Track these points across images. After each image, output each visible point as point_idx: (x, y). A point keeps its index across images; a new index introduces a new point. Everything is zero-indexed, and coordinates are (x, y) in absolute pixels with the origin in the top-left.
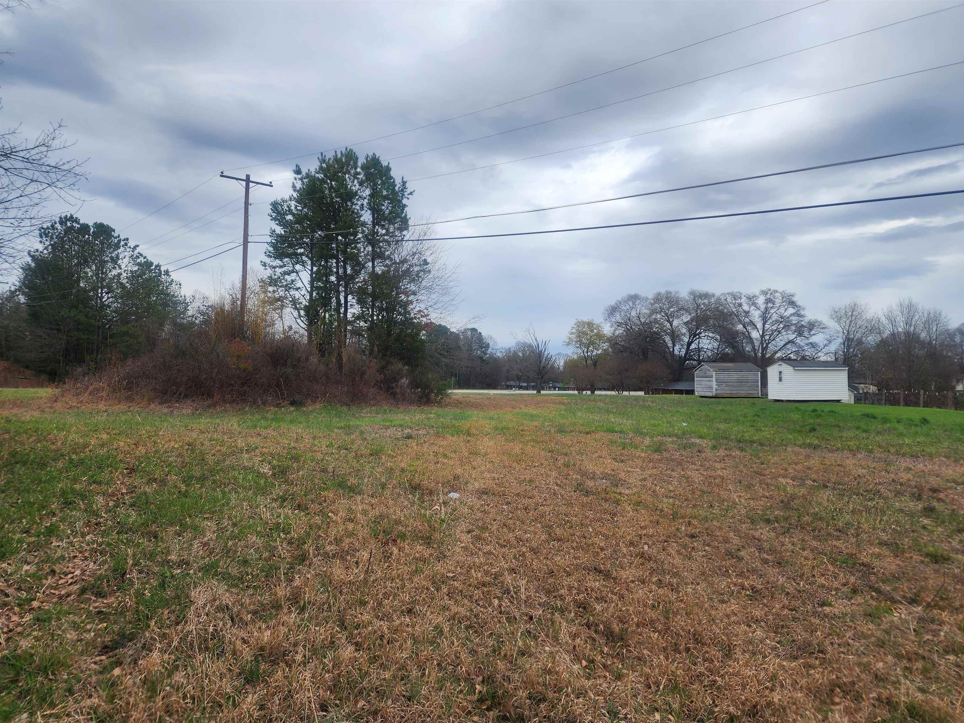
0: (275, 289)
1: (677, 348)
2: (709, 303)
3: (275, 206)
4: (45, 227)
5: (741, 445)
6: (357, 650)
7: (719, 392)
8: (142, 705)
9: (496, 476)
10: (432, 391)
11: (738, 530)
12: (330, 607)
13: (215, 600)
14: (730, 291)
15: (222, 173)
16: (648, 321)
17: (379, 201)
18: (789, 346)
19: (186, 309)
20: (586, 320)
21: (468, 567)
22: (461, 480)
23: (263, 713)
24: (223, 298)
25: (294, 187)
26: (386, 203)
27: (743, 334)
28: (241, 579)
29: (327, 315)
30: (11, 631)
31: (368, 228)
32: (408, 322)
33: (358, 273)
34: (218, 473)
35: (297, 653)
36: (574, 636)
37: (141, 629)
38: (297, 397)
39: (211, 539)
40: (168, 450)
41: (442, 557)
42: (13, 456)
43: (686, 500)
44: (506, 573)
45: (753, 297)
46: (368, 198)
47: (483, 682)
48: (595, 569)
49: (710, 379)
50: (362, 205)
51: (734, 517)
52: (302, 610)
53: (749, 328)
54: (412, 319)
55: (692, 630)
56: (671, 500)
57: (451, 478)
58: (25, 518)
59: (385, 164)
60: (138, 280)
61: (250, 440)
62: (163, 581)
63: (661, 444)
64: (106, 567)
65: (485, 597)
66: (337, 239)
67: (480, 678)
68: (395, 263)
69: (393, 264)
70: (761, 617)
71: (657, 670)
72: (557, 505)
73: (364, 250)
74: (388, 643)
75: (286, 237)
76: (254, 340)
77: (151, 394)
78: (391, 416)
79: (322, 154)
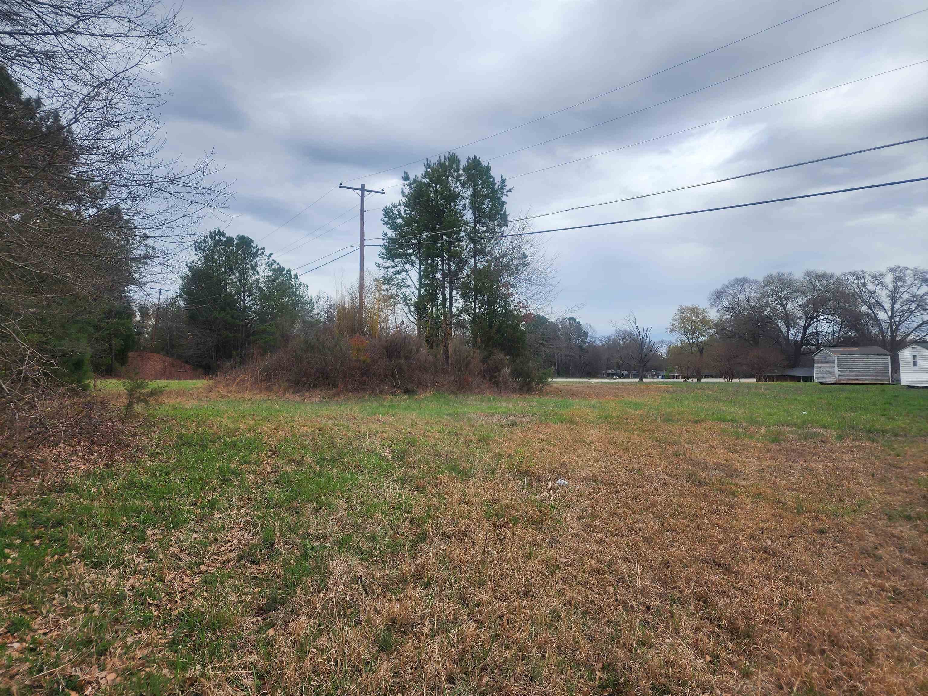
0: (388, 287)
1: (792, 332)
2: (828, 283)
3: (387, 211)
4: (199, 241)
5: (871, 435)
6: (479, 628)
7: (843, 378)
8: (293, 664)
9: (603, 464)
10: (533, 380)
11: (874, 527)
12: (451, 585)
13: (350, 572)
14: (852, 270)
15: (341, 184)
16: (758, 305)
17: (480, 200)
18: (923, 327)
19: (312, 308)
20: (690, 305)
21: (581, 553)
22: (568, 467)
23: (397, 680)
24: (343, 297)
25: (403, 192)
26: (486, 201)
27: (869, 315)
28: (370, 554)
29: (434, 310)
30: (184, 591)
31: (470, 226)
32: (508, 314)
33: (461, 269)
34: (345, 455)
35: (424, 625)
36: (696, 630)
37: (289, 594)
38: (410, 386)
39: (342, 516)
40: (303, 434)
41: (553, 543)
42: (181, 439)
43: (811, 493)
44: (620, 562)
45: (879, 276)
46: (470, 197)
47: (603, 668)
48: (714, 562)
49: (832, 364)
50: (465, 205)
51: (867, 513)
52: (426, 585)
53: (875, 309)
54: (512, 311)
55: (827, 631)
56: (795, 493)
57: (557, 465)
58: (192, 492)
59: (484, 164)
60: (273, 284)
61: (371, 425)
62: (306, 552)
63: (779, 433)
64: (258, 537)
65: (600, 584)
66: (442, 239)
67: (600, 665)
68: (495, 258)
69: (494, 258)
70: (906, 621)
71: (789, 672)
72: (668, 495)
73: (467, 247)
74: (508, 623)
75: (397, 240)
76: (371, 334)
77: (286, 384)
78: (495, 404)
79: (427, 160)
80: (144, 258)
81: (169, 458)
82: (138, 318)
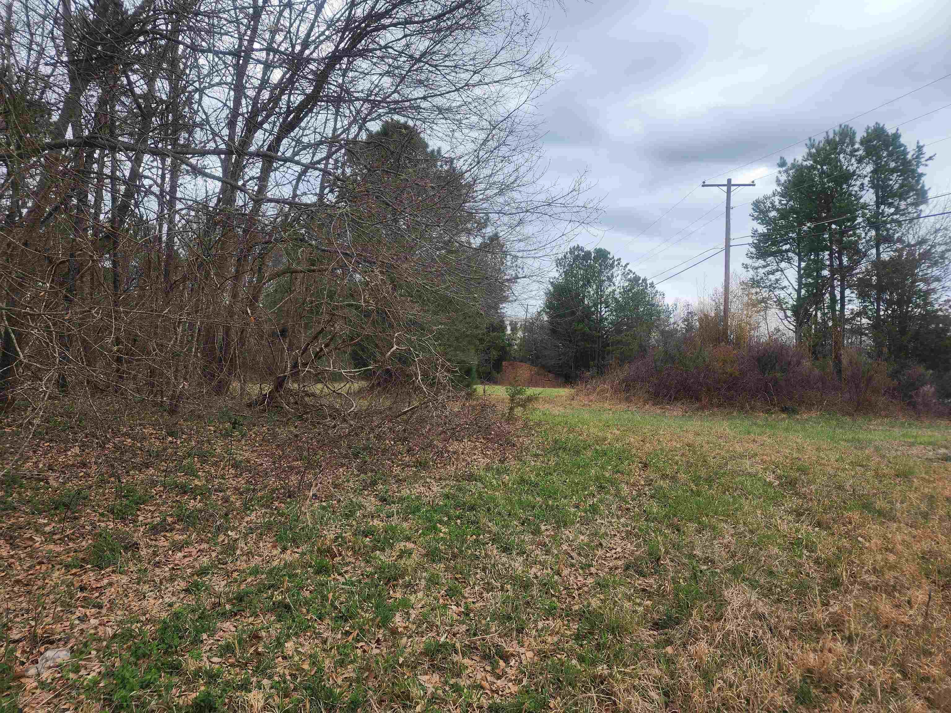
0: (758, 290)
3: (757, 205)
4: (560, 258)
13: (750, 606)
15: (704, 182)
17: (885, 176)
19: (669, 317)
24: (705, 303)
25: (778, 180)
26: (894, 177)
28: (770, 590)
29: (819, 314)
30: (580, 589)
31: (870, 210)
32: (930, 316)
33: (858, 263)
37: (684, 615)
38: (789, 404)
39: (731, 542)
40: (672, 449)
42: (556, 443)
46: (870, 175)
50: (862, 184)
52: (850, 641)
54: (937, 310)
59: (891, 131)
60: (628, 295)
61: (746, 445)
62: (694, 574)
64: (642, 550)
66: (830, 229)
68: (909, 245)
69: (907, 246)
73: (866, 235)
75: (769, 236)
76: (738, 344)
77: (646, 396)
78: (914, 431)
79: (810, 139)
80: (515, 278)
81: (549, 460)
82: (509, 332)
